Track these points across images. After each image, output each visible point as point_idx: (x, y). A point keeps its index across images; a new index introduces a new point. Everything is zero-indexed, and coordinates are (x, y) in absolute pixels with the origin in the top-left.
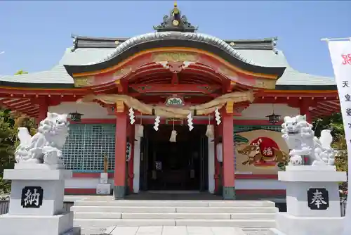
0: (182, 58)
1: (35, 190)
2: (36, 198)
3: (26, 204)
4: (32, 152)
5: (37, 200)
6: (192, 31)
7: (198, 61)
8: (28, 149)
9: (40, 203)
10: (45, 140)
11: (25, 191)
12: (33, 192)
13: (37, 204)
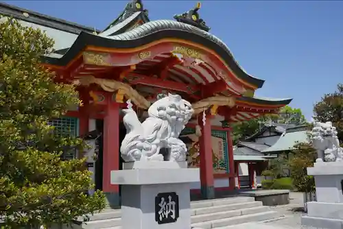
0: (194, 54)
1: (170, 197)
2: (172, 208)
3: (161, 218)
4: (157, 145)
5: (174, 212)
6: (207, 30)
7: (206, 61)
8: (150, 141)
9: (177, 215)
10: (170, 128)
11: (158, 200)
12: (167, 201)
13: (173, 216)
